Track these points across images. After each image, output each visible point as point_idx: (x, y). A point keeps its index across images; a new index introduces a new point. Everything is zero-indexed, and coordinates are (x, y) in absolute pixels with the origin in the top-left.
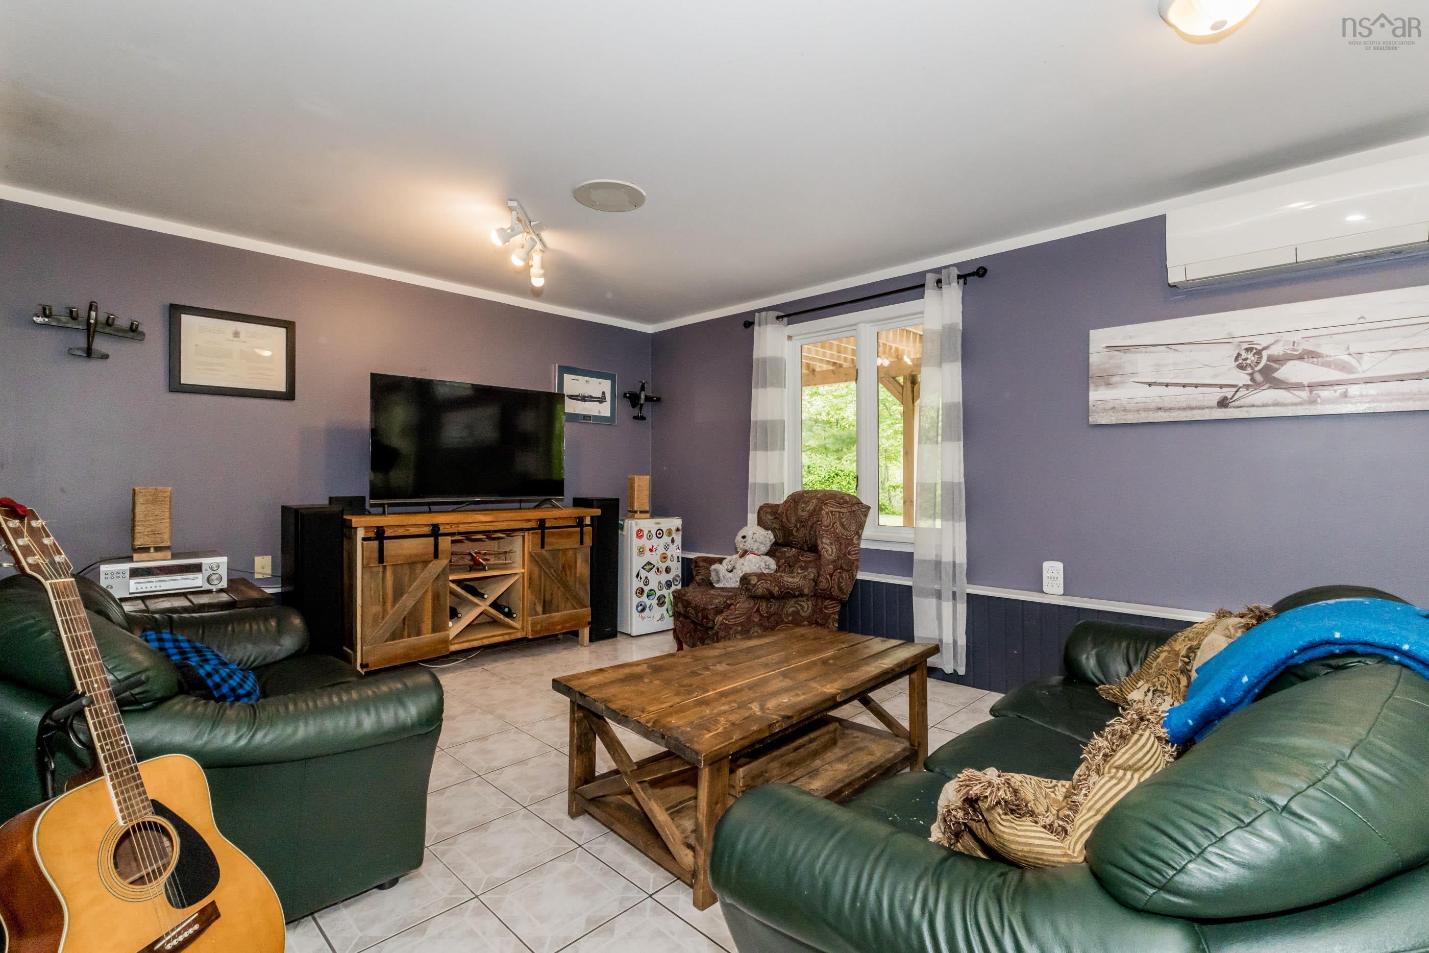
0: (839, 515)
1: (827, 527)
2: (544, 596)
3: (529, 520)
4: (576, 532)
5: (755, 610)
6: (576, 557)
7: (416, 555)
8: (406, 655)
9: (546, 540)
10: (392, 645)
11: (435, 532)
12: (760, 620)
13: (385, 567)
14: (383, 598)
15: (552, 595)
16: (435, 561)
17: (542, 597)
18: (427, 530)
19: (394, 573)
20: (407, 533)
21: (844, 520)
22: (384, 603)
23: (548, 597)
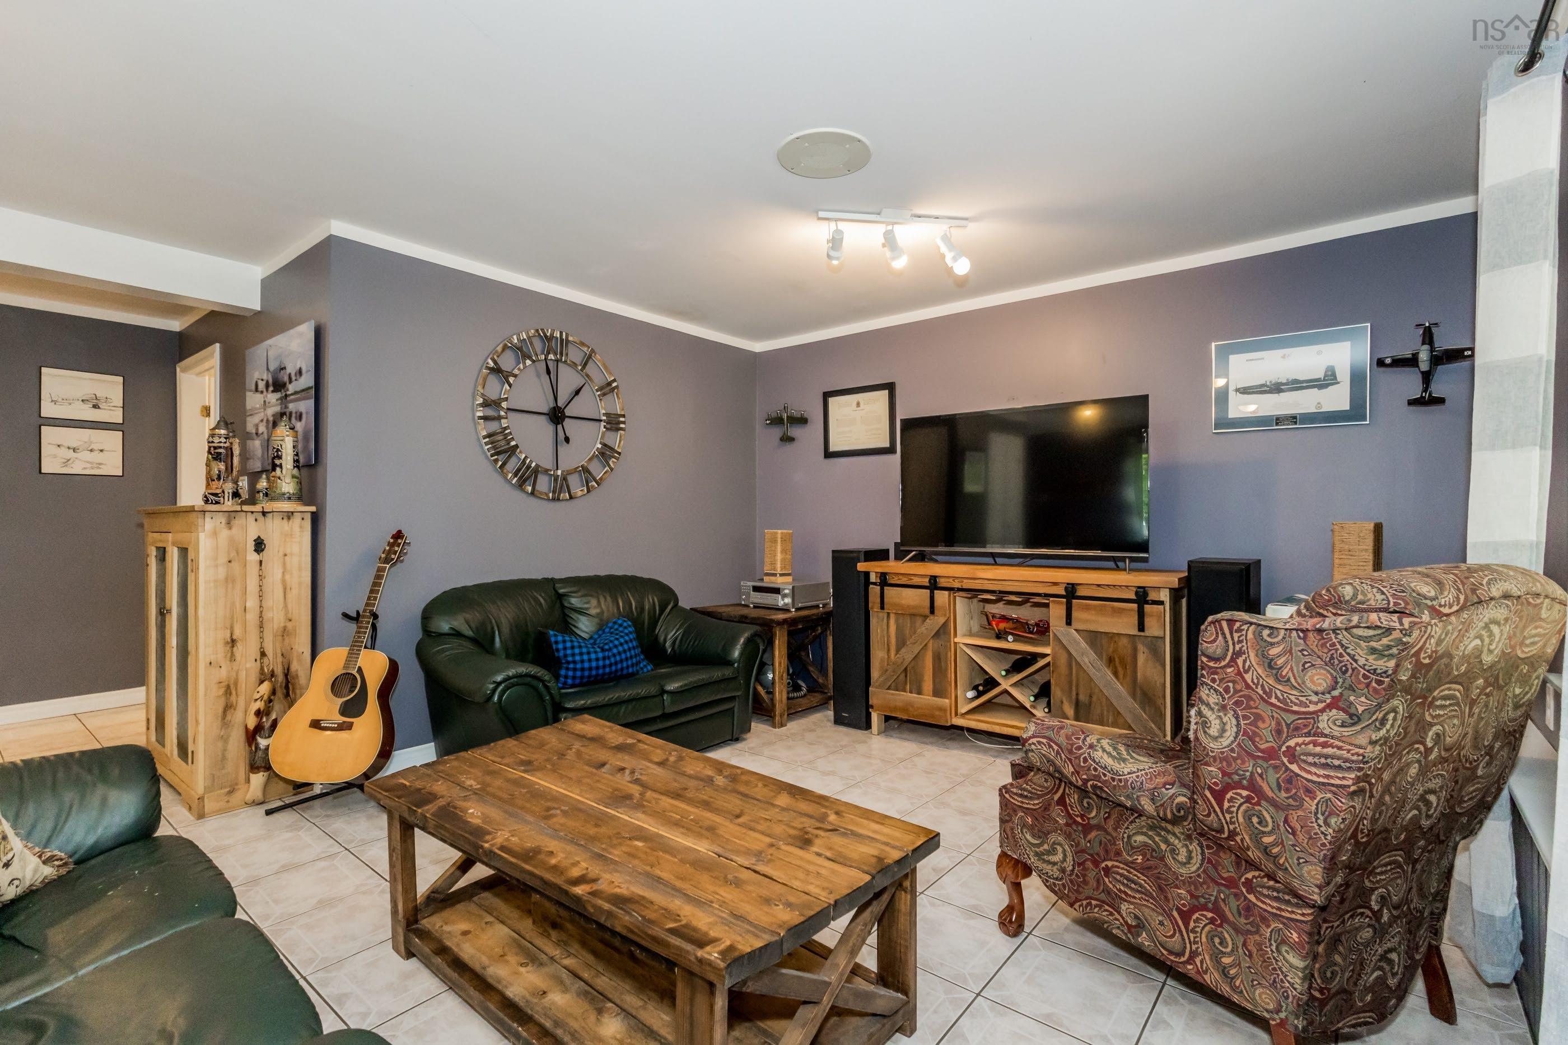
0: (1258, 636)
1: (1217, 660)
2: (1077, 694)
3: (1055, 584)
4: (1132, 610)
5: (1056, 797)
6: (1135, 650)
7: (915, 607)
8: (905, 710)
9: (1075, 614)
10: (893, 694)
11: (933, 584)
12: (1067, 825)
13: (888, 614)
14: (888, 645)
15: (1091, 697)
16: (932, 617)
17: (1074, 697)
18: (925, 582)
19: (897, 621)
20: (909, 583)
21: (1274, 651)
22: (889, 650)
23: (1082, 698)
